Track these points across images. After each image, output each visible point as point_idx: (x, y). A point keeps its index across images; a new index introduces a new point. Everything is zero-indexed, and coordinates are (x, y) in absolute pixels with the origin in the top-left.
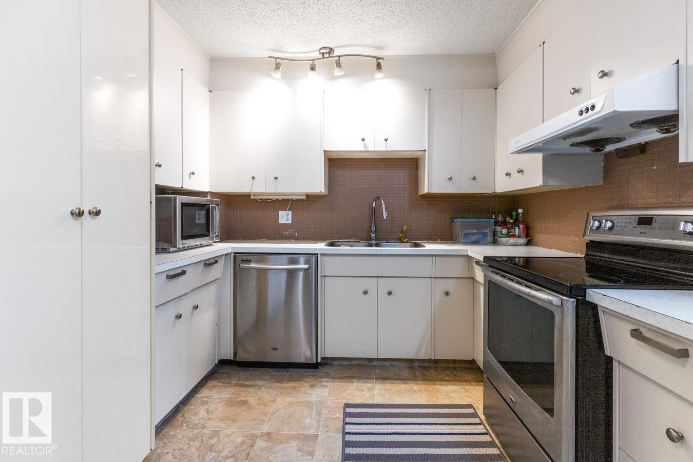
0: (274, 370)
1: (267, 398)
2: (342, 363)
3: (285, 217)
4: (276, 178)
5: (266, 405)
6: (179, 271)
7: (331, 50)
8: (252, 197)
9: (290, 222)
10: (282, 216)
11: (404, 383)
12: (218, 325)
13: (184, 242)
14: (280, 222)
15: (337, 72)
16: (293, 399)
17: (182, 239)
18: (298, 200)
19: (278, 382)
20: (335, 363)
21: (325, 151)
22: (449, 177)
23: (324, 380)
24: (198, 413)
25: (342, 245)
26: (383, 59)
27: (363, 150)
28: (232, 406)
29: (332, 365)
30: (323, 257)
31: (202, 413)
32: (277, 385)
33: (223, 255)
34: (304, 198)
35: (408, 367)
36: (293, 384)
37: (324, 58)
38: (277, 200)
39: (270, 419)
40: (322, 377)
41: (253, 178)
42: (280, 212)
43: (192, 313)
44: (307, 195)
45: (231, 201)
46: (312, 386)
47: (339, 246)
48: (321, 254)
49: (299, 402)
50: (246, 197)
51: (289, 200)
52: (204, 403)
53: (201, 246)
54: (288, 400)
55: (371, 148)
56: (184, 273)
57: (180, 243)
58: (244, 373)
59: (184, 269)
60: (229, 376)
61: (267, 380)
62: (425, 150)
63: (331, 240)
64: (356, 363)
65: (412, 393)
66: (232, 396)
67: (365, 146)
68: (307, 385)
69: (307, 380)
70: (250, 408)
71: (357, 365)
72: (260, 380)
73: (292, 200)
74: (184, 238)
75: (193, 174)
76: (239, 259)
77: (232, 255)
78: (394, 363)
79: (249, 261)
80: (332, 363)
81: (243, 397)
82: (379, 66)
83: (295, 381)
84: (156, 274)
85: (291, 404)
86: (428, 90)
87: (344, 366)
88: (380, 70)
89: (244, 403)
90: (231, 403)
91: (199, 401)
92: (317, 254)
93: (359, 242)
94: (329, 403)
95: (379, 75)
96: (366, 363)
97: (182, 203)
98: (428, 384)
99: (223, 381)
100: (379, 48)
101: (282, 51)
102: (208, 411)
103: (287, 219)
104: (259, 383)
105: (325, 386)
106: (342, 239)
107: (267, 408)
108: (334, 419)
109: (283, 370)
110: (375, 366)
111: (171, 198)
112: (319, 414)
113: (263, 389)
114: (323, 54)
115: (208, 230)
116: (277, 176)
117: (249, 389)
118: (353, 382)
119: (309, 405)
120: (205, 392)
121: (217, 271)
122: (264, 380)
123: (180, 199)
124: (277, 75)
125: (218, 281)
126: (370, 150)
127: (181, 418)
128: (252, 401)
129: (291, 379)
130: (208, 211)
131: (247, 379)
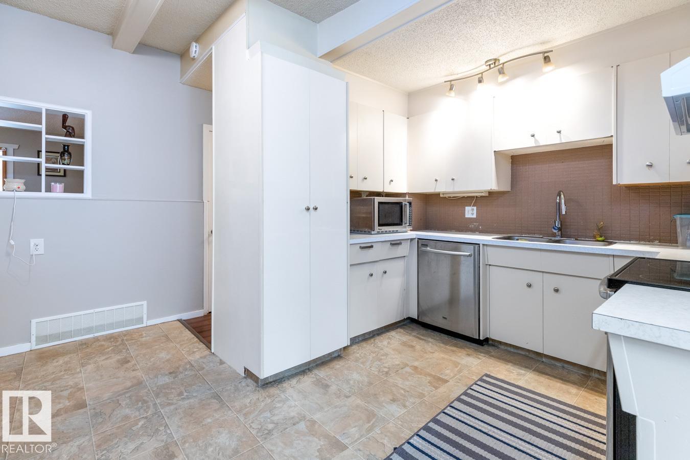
0: (446, 336)
1: (429, 349)
2: (509, 349)
3: (471, 212)
4: (453, 179)
5: (426, 353)
6: (370, 245)
7: (496, 60)
8: (441, 196)
9: (475, 216)
10: (468, 211)
11: (564, 384)
12: (406, 291)
13: (380, 228)
14: (466, 216)
15: (501, 78)
16: (446, 357)
17: (379, 226)
18: (481, 197)
19: (443, 343)
20: (502, 347)
21: (495, 151)
22: (648, 163)
23: (482, 354)
24: (383, 342)
25: (521, 239)
26: (552, 51)
27: (535, 145)
28: (404, 345)
29: (498, 348)
30: (485, 247)
31: (385, 343)
32: (442, 345)
33: (408, 239)
34: (487, 195)
35: (582, 374)
36: (454, 349)
37: (490, 68)
38: (464, 197)
39: (422, 361)
40: (481, 352)
41: (436, 180)
42: (466, 207)
43: (382, 276)
44: (489, 192)
45: (428, 199)
46: (469, 355)
47: (518, 240)
48: (484, 245)
49: (451, 360)
50: (436, 196)
51: (473, 197)
52: (389, 338)
53: (397, 232)
54: (442, 355)
55: (543, 142)
56: (372, 247)
57: (377, 228)
58: (423, 331)
59: (372, 244)
60: (413, 330)
61: (437, 340)
62: (612, 136)
63: (510, 234)
64: (523, 353)
65: (565, 393)
66: (408, 341)
67: (536, 141)
68: (465, 352)
69: (468, 350)
70: (415, 351)
71: (525, 355)
72: (432, 338)
73: (477, 197)
74: (380, 225)
75: (392, 181)
76: (422, 243)
77: (417, 240)
78: (566, 366)
79: (426, 246)
80: (500, 346)
81: (414, 343)
82: (547, 59)
83: (457, 347)
84: (351, 244)
85: (443, 358)
86: (615, 67)
87: (510, 352)
88: (549, 63)
89: (412, 347)
90: (404, 344)
91: (387, 336)
92: (479, 244)
93: (542, 238)
94: (473, 369)
95: (548, 68)
96: (533, 356)
97: (379, 202)
98: (591, 394)
99: (407, 331)
100: (543, 43)
101: (455, 73)
102: (389, 343)
103: (473, 214)
104: (430, 340)
105: (479, 358)
106: (525, 233)
107: (425, 355)
108: (469, 378)
109: (453, 338)
110: (543, 362)
111: (372, 199)
112: (460, 371)
113: (430, 344)
114: (490, 65)
115: (402, 221)
116: (454, 178)
117: (421, 341)
118: (508, 365)
119: (456, 364)
120: (393, 333)
121: (403, 250)
122: (435, 339)
123: (378, 200)
124: (453, 93)
125: (406, 258)
126: (541, 145)
127: (373, 341)
128: (418, 347)
129: (455, 345)
130: (402, 206)
131: (423, 335)
